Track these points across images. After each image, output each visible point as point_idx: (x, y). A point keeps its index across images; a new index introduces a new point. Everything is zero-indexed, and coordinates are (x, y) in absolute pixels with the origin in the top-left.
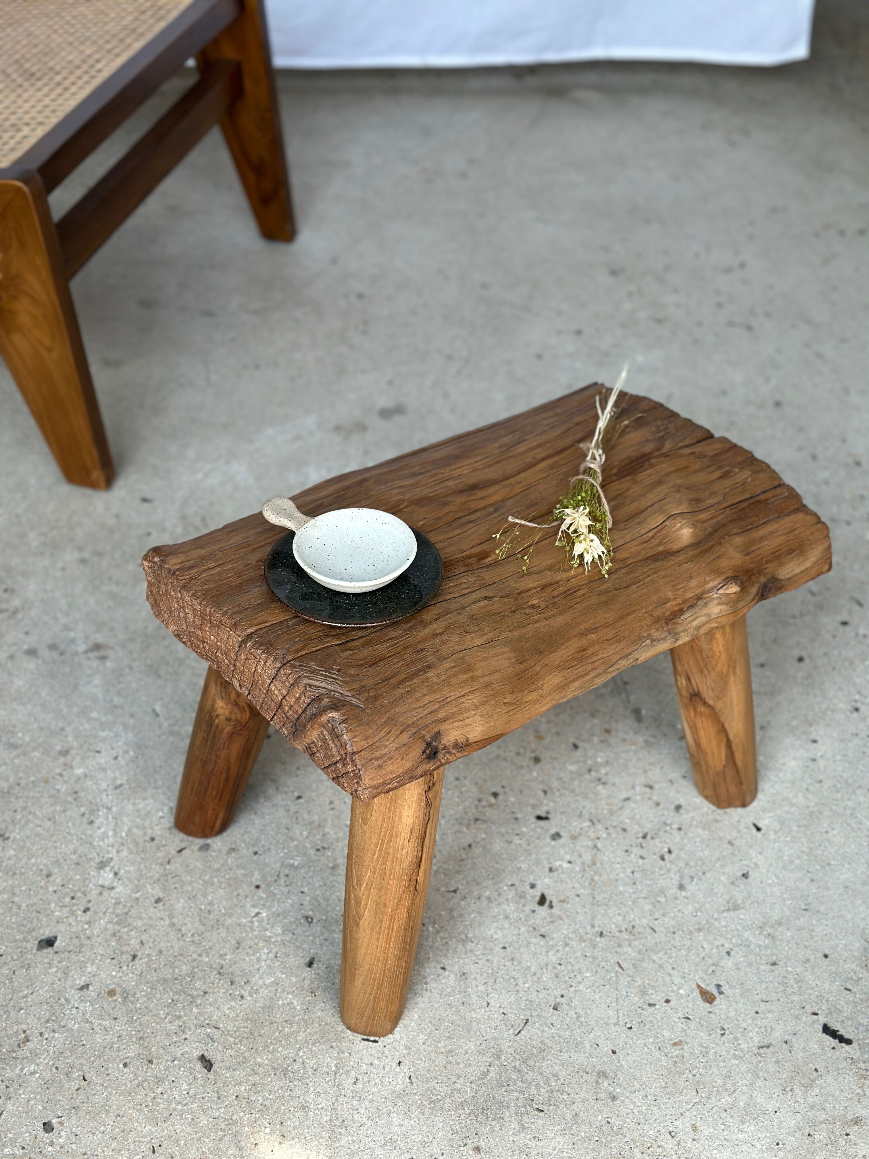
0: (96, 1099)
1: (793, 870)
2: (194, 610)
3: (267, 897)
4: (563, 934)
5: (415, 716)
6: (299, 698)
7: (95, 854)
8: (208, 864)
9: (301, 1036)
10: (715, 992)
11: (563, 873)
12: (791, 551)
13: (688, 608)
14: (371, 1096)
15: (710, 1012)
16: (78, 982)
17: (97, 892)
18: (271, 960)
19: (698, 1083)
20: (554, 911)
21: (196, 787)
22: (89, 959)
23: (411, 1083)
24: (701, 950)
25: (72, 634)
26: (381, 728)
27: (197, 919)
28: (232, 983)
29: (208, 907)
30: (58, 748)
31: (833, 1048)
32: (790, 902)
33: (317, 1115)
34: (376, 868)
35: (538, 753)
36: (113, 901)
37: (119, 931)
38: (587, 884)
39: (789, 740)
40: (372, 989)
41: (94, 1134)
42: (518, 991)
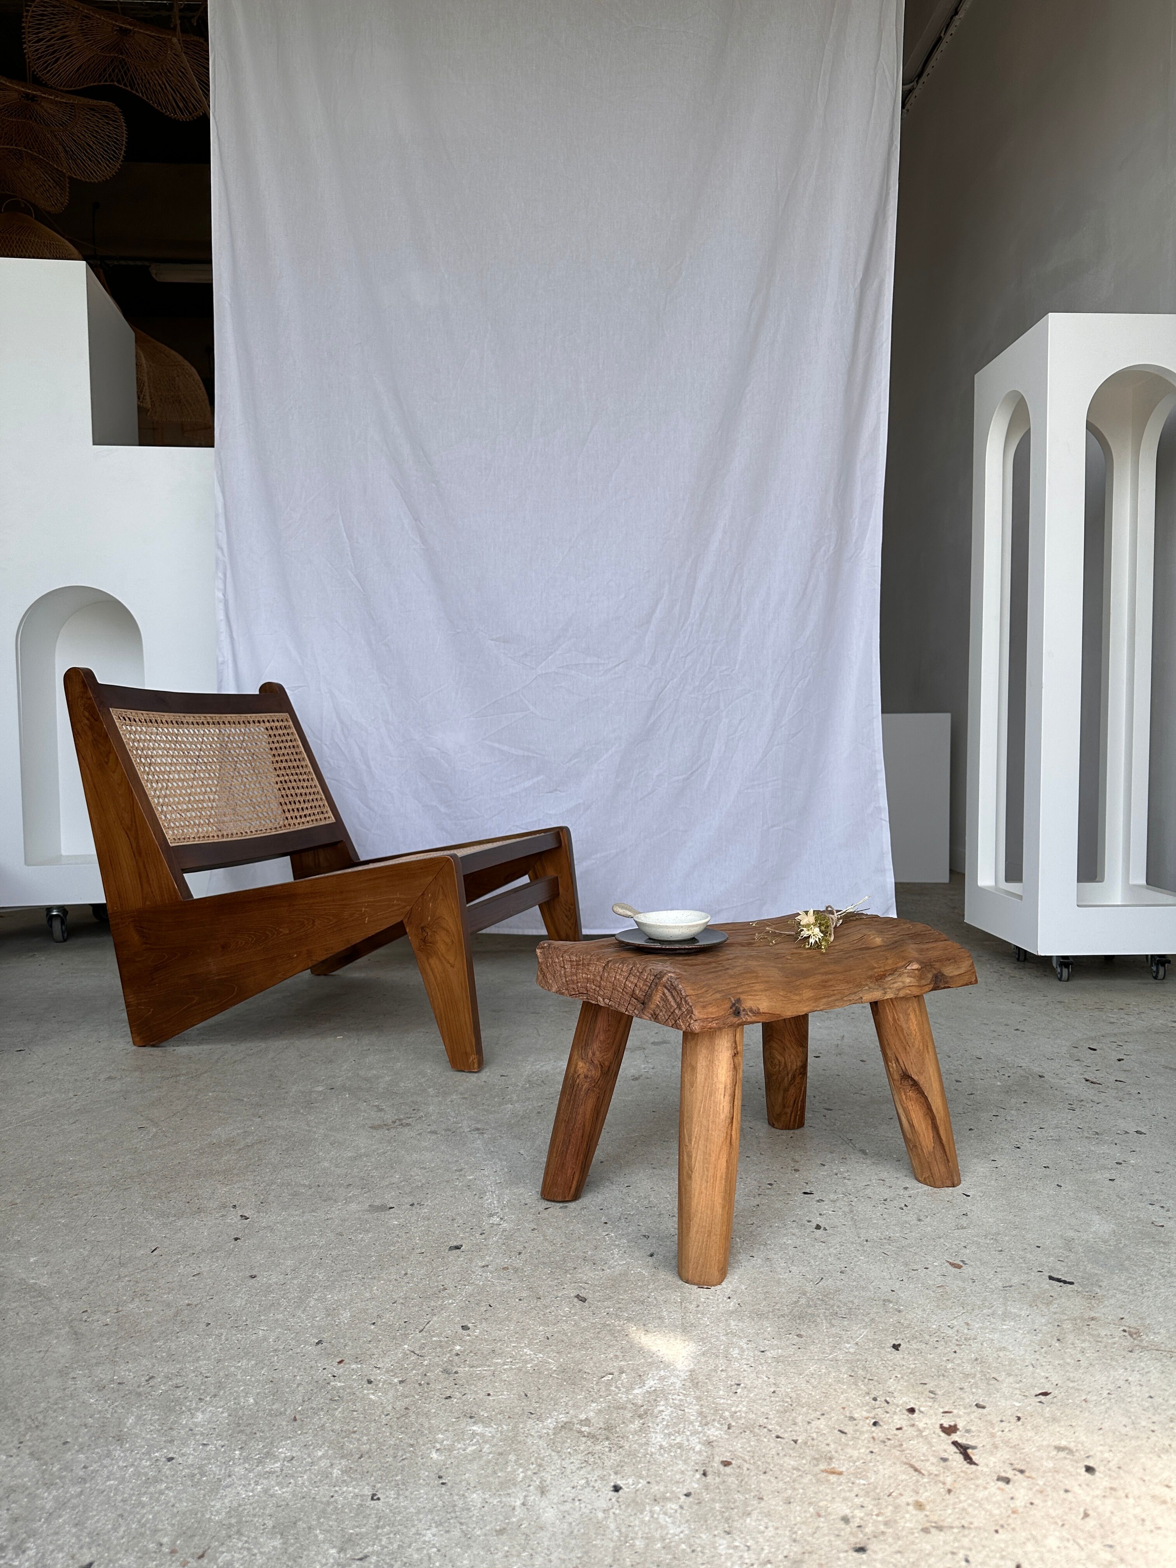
0: (500, 1315)
1: (999, 1212)
3: (613, 1227)
4: (838, 1240)
5: (723, 987)
7: (486, 1211)
8: (568, 1214)
9: (651, 1287)
10: (961, 1264)
11: (830, 1216)
13: (889, 975)
14: (711, 1313)
15: (960, 1273)
16: (480, 1264)
17: (489, 1226)
18: (622, 1254)
19: (963, 1303)
20: (828, 1231)
22: (487, 1254)
23: (741, 1306)
27: (564, 1237)
28: (594, 1264)
29: (571, 1232)
30: (455, 1168)
31: (1061, 1286)
32: (1002, 1225)
33: (670, 1321)
35: (796, 1168)
36: (501, 1230)
37: (507, 1243)
38: (849, 1220)
41: (501, 1331)
42: (811, 1266)
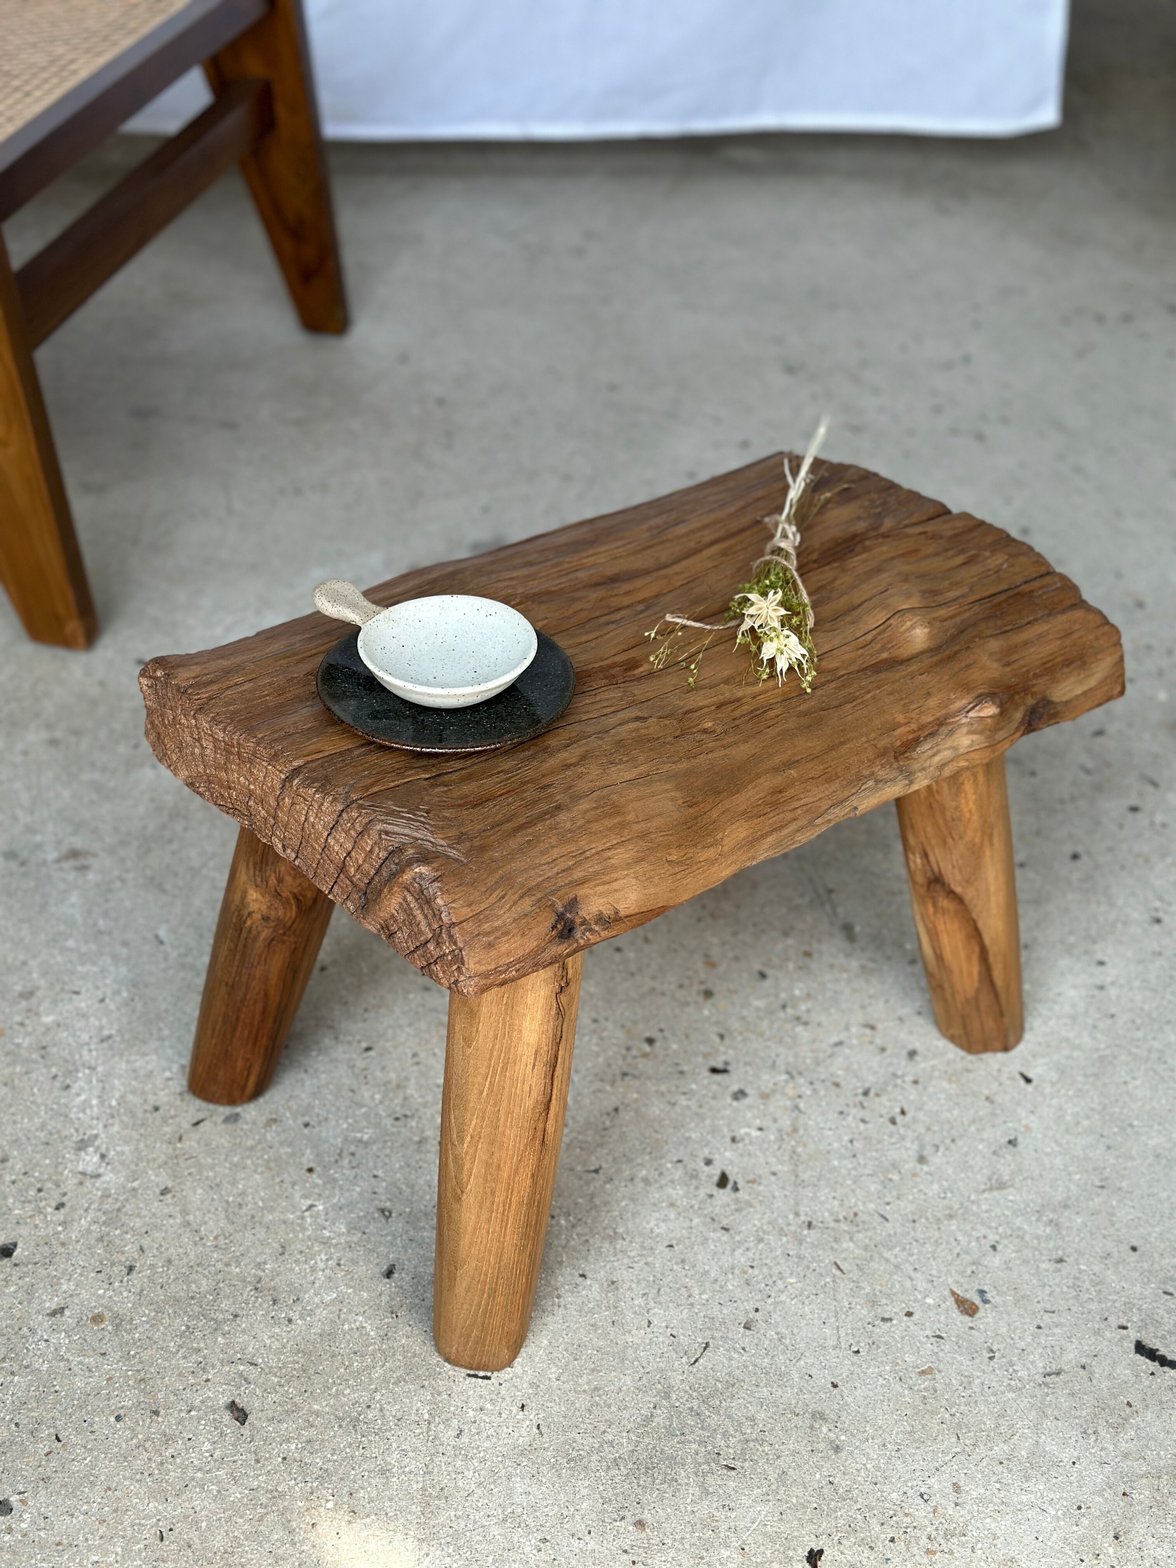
0: (75, 1467)
1: (1080, 1134)
2: (216, 740)
3: (325, 1184)
4: (755, 1225)
5: (540, 876)
6: (371, 851)
7: (72, 1130)
8: (238, 1140)
9: (378, 1373)
10: (977, 1300)
11: (751, 1143)
12: (1068, 663)
13: (926, 738)
14: (482, 1454)
15: (971, 1328)
16: (48, 1305)
17: (75, 1181)
18: (331, 1269)
19: (959, 1425)
20: (740, 1195)
21: (218, 1027)
22: (63, 1273)
23: (541, 1433)
24: (954, 1244)
25: (38, 838)
26: (491, 890)
27: (223, 1215)
28: (275, 1302)
29: (239, 1200)
30: (18, 988)
31: (1152, 1374)
32: (1078, 1177)
33: (402, 1482)
34: (484, 1112)
35: (709, 985)
36: (99, 1193)
37: (108, 1234)
38: (786, 1158)
39: (1064, 962)
40: (481, 1297)
41: (72, 1515)
42: (692, 1305)
